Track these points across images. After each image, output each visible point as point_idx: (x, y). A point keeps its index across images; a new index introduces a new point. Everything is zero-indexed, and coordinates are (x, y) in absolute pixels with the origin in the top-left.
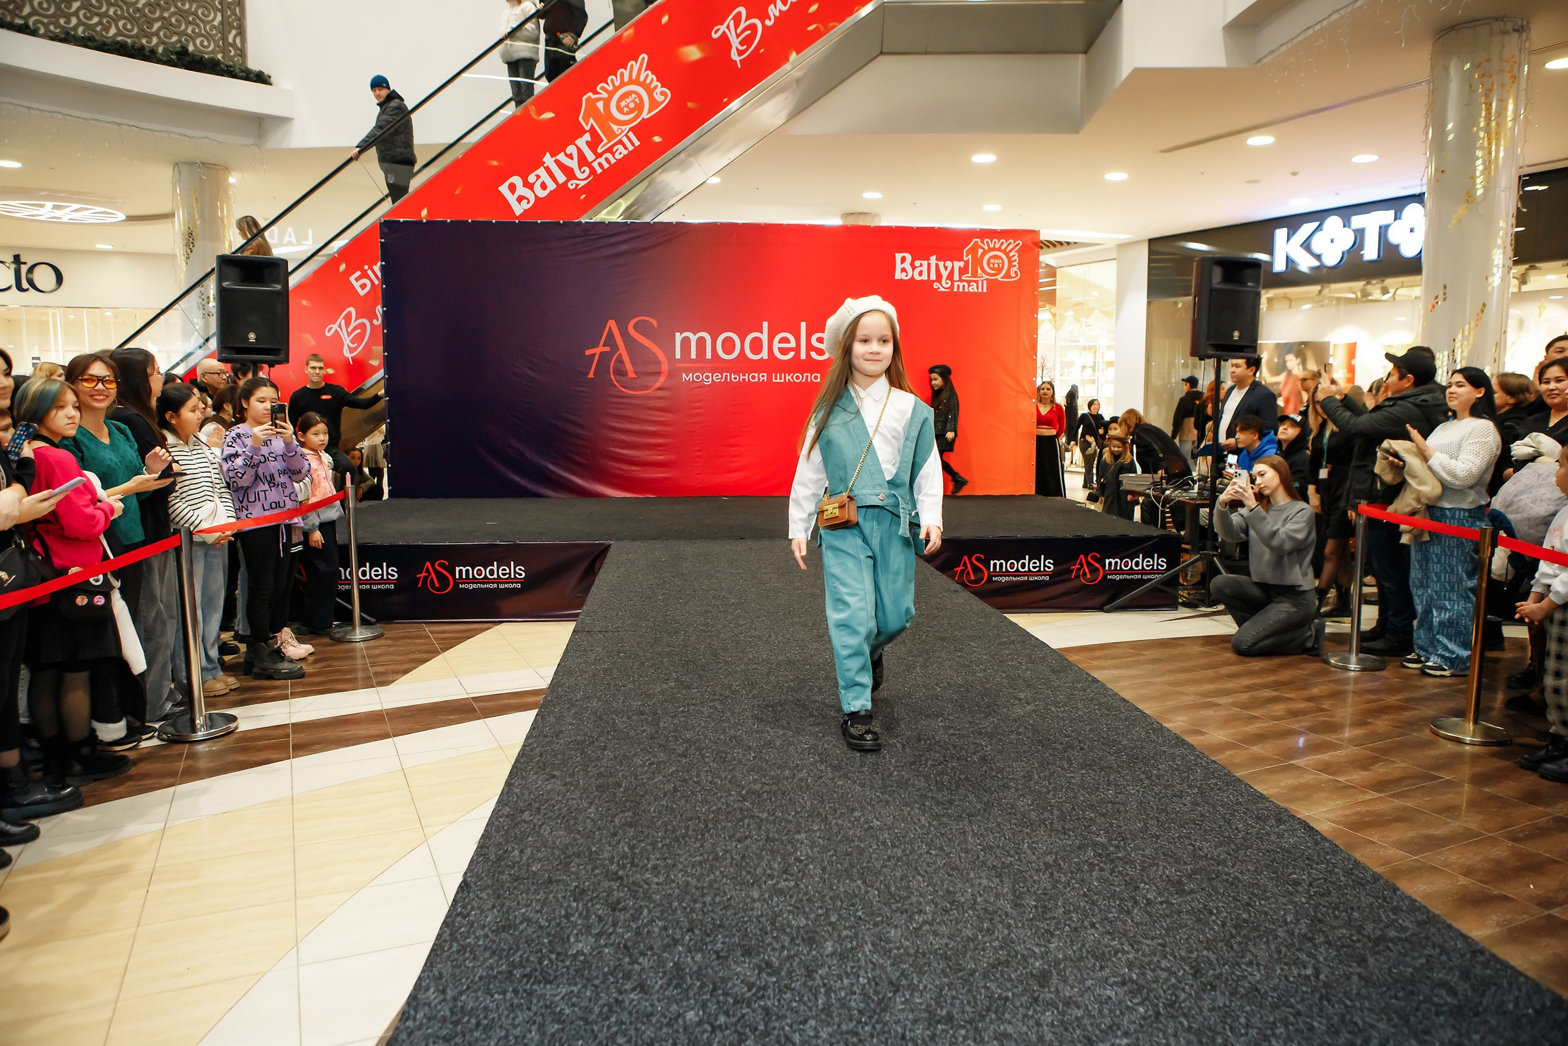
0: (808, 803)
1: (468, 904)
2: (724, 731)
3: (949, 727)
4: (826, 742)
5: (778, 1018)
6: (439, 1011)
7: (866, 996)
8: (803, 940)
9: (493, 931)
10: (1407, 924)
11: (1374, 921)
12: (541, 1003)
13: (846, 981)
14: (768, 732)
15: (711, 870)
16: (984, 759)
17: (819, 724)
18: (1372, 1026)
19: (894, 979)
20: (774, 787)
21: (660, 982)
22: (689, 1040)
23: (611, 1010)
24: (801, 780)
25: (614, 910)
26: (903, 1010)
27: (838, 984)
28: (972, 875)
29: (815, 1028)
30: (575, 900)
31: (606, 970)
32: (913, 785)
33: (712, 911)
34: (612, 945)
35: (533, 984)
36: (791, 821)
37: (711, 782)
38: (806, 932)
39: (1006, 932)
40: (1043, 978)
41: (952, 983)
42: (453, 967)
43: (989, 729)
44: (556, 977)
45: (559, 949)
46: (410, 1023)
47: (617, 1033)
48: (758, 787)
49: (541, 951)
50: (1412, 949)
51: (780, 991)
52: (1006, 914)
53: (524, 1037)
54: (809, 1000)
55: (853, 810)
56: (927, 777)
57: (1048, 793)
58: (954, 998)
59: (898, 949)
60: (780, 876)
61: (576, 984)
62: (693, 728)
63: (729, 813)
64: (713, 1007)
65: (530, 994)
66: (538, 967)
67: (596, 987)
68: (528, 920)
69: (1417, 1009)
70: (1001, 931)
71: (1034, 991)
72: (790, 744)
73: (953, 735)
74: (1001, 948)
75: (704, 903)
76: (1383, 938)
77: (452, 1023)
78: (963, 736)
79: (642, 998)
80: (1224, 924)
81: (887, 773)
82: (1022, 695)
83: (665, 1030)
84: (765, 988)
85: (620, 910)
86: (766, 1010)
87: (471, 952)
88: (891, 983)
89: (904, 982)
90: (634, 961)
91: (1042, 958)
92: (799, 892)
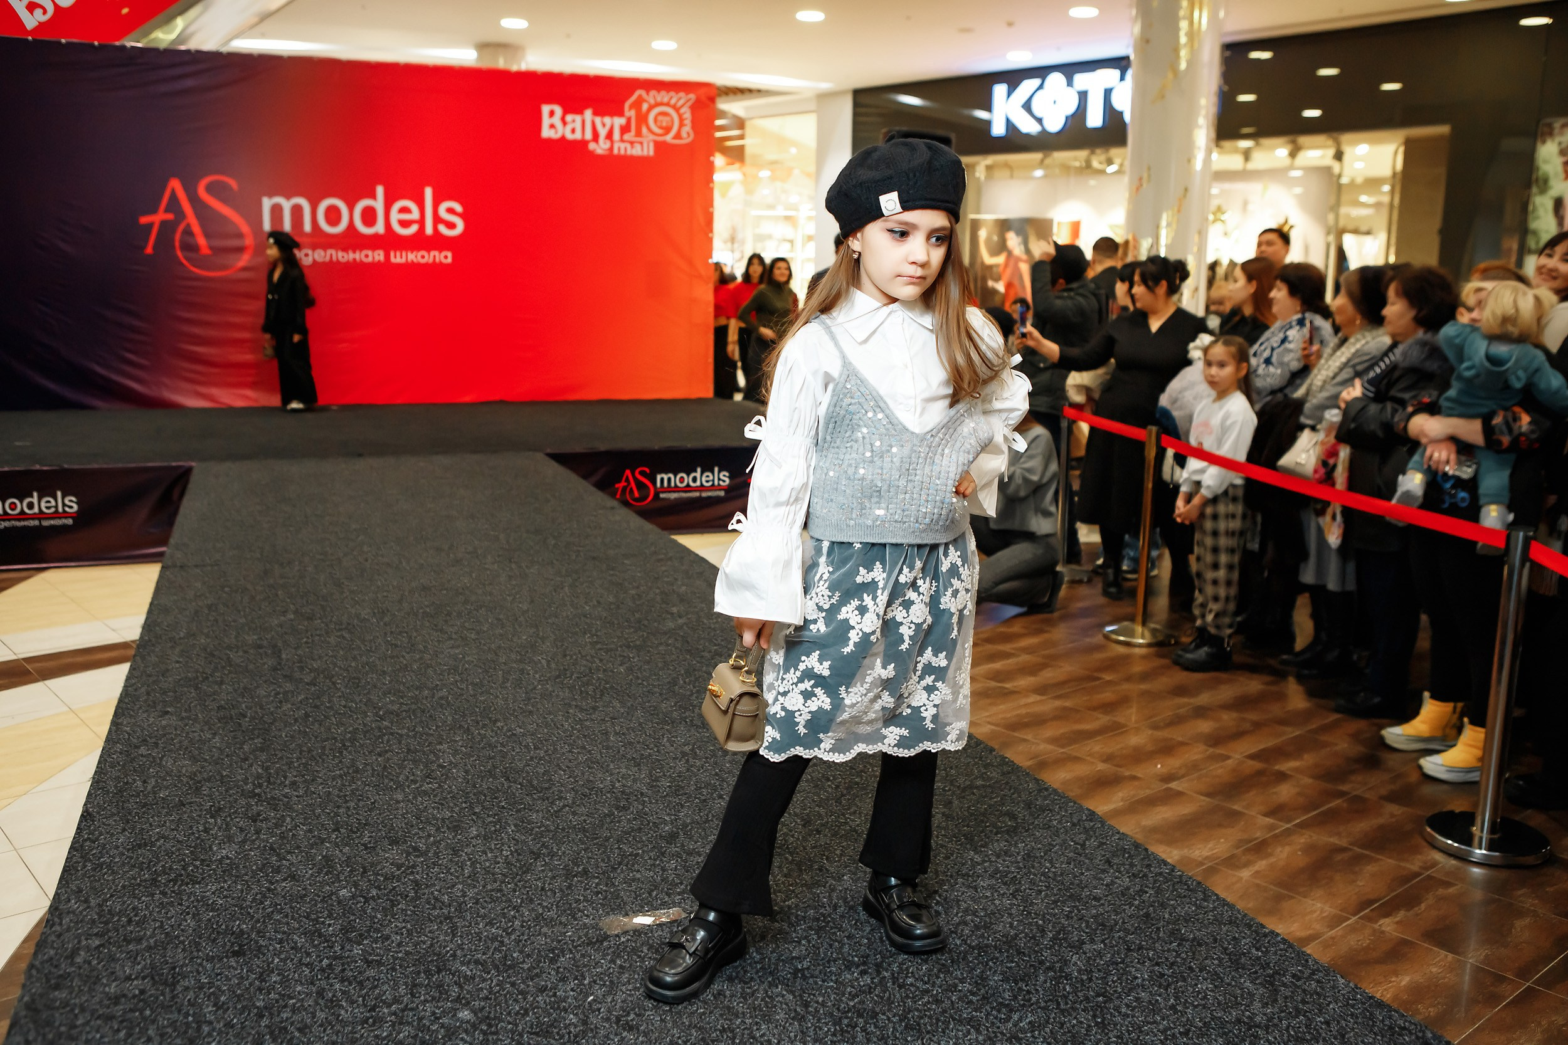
0: (450, 718)
1: (95, 830)
2: (354, 658)
3: (597, 643)
4: (467, 662)
5: (427, 886)
6: (86, 916)
7: (508, 864)
8: (449, 828)
9: (128, 850)
10: (994, 774)
11: (966, 775)
12: (192, 899)
13: (489, 855)
14: (403, 657)
15: (353, 781)
16: (630, 670)
17: (458, 647)
18: (942, 846)
19: (535, 850)
20: (413, 707)
21: (310, 872)
22: (345, 910)
23: (264, 896)
24: (442, 698)
25: (255, 821)
26: (543, 871)
27: (484, 857)
28: (612, 766)
29: (462, 890)
30: (211, 817)
31: (254, 868)
32: (557, 696)
33: (357, 814)
34: (257, 849)
35: (181, 886)
36: (432, 735)
37: (344, 707)
38: (451, 822)
39: (641, 807)
40: (672, 837)
41: (588, 848)
42: (91, 882)
43: (638, 643)
44: (203, 879)
45: (202, 857)
46: (57, 928)
47: (273, 912)
48: (396, 707)
49: (184, 860)
50: (992, 792)
51: (428, 867)
52: (642, 794)
53: (180, 925)
54: (457, 871)
55: (496, 721)
56: (571, 688)
57: (692, 695)
58: (589, 858)
59: (539, 827)
60: (423, 781)
61: (225, 881)
62: (320, 657)
63: (367, 732)
64: (364, 885)
65: (180, 893)
66: (183, 872)
67: (247, 881)
68: (165, 838)
69: (982, 832)
70: (636, 807)
71: (662, 847)
72: (428, 666)
73: (600, 649)
74: (635, 819)
75: (348, 808)
76: (971, 787)
77: (100, 923)
78: (611, 650)
79: (294, 885)
80: (837, 787)
81: (530, 688)
82: (675, 610)
83: (319, 905)
84: (414, 867)
85: (262, 821)
86: (416, 883)
87: (109, 867)
88: (532, 852)
89: (544, 851)
90: (281, 858)
91: (672, 823)
92: (442, 792)
